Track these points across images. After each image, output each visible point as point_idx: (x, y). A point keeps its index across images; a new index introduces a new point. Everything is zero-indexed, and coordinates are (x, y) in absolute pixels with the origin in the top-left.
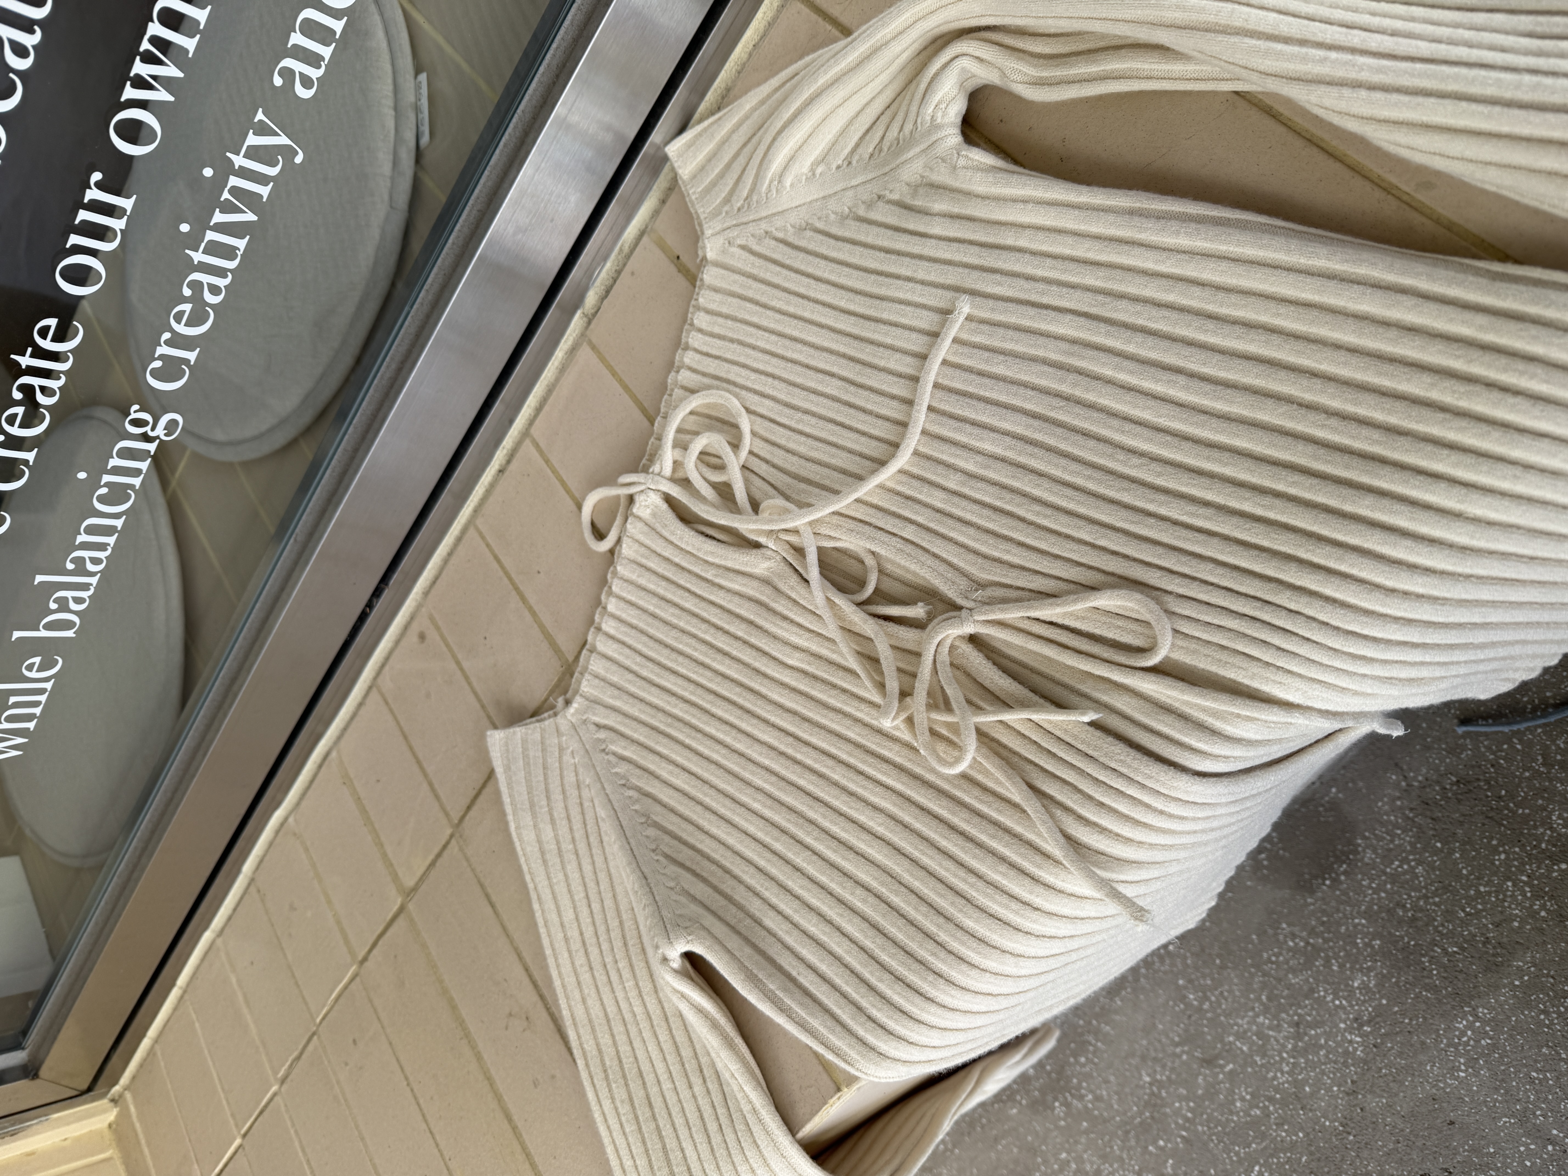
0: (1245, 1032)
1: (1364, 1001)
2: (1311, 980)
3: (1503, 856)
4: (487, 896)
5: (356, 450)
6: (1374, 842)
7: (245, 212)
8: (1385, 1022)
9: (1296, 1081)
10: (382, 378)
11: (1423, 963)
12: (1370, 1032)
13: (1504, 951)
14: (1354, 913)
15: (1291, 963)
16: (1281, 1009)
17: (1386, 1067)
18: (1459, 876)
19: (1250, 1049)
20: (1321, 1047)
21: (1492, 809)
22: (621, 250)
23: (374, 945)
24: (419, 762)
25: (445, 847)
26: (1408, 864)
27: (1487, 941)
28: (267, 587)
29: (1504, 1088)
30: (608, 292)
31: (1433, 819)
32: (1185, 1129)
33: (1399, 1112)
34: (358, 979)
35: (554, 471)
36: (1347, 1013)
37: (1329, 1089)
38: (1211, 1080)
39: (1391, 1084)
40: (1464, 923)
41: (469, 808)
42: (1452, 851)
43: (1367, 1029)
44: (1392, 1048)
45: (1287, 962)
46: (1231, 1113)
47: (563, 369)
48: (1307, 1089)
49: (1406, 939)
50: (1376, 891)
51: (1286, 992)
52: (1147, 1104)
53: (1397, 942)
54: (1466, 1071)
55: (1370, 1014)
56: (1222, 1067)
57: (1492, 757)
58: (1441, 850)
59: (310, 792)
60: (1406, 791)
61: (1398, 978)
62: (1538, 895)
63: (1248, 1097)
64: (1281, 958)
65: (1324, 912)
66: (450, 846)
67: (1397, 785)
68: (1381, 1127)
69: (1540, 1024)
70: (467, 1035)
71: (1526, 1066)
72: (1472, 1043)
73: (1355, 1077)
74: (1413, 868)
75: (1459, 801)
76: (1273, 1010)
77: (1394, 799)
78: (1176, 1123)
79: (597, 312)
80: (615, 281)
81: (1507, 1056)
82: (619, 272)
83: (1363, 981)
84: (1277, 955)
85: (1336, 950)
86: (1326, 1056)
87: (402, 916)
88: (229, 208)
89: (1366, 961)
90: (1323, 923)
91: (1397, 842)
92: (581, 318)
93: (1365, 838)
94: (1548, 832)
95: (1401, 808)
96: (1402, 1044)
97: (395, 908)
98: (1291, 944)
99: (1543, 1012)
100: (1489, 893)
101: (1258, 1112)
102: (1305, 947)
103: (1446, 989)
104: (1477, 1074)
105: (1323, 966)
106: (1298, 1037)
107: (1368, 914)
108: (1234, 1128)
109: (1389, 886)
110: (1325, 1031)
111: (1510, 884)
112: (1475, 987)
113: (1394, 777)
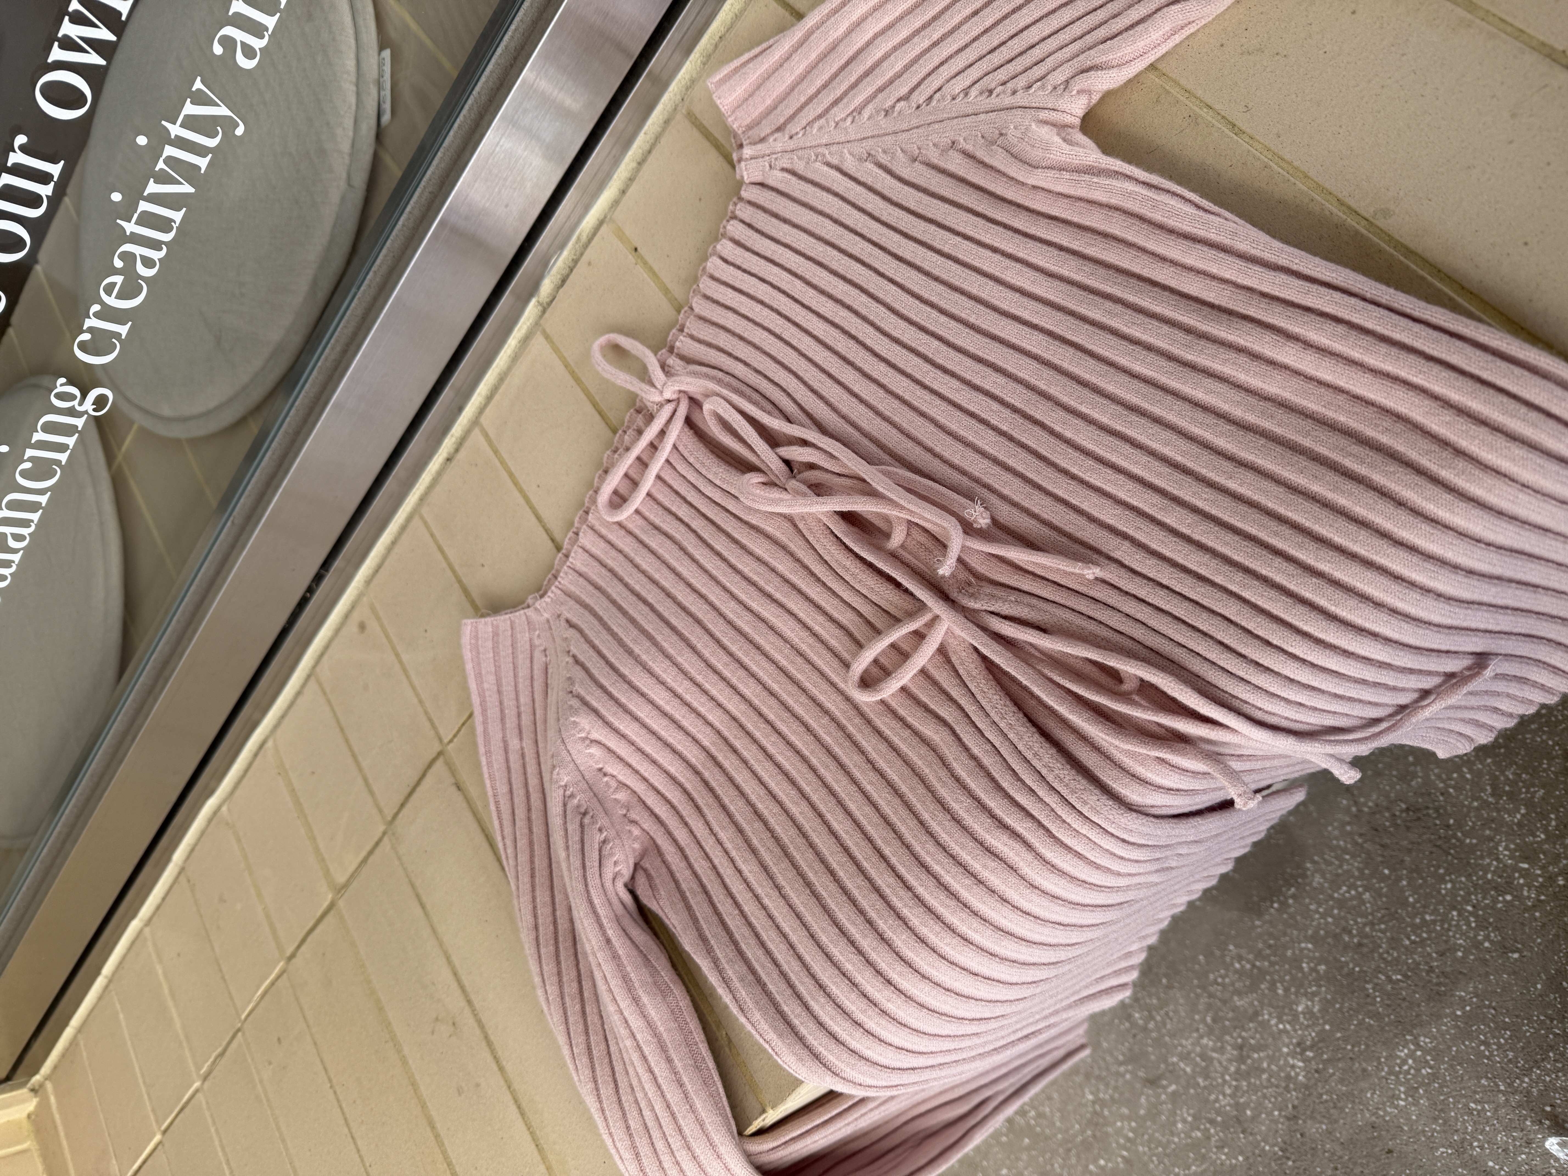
0: (1189, 1053)
1: (1308, 1026)
2: (1256, 1003)
3: (1449, 886)
4: (418, 896)
5: (297, 433)
6: (1323, 866)
7: (181, 183)
8: (1327, 1047)
9: (1237, 1104)
10: (326, 360)
11: (1367, 989)
12: (1313, 1058)
13: (1447, 981)
14: (1301, 937)
15: (1237, 985)
16: (1225, 1031)
17: (1327, 1093)
18: (1405, 904)
19: (1193, 1071)
20: (1263, 1071)
21: (1440, 837)
22: (579, 239)
23: (303, 941)
24: (354, 756)
25: (377, 844)
26: (1356, 890)
27: (1431, 970)
28: (203, 570)
29: (1442, 1118)
30: (564, 281)
31: (1382, 846)
32: (1127, 1150)
33: (1338, 1139)
34: (285, 975)
35: (503, 462)
36: (1291, 1038)
37: (1270, 1114)
38: (1153, 1099)
39: (1332, 1111)
40: (1409, 951)
41: (402, 805)
42: (1400, 879)
43: (1310, 1054)
44: (1334, 1074)
45: (1233, 984)
46: (1172, 1134)
47: (515, 358)
48: (1249, 1112)
49: (1351, 965)
50: (1323, 916)
51: (1231, 1015)
52: (1090, 1122)
53: (1342, 967)
54: (1405, 1100)
55: (1313, 1039)
56: (1165, 1088)
57: (1441, 785)
58: (1389, 877)
59: (244, 781)
60: (1356, 816)
61: (1342, 1004)
62: (1483, 924)
63: (1190, 1119)
64: (1227, 980)
65: (1271, 935)
66: (382, 844)
67: (1347, 810)
68: (1320, 1153)
69: (1480, 1055)
70: (393, 1038)
71: (1465, 1096)
72: (1412, 1071)
73: (1296, 1103)
74: (1361, 894)
75: (1408, 828)
76: (1217, 1032)
77: (1344, 824)
78: (1118, 1143)
79: (552, 301)
80: (571, 270)
81: (1448, 1087)
82: (576, 262)
83: (1307, 1006)
84: (1223, 977)
85: (1282, 973)
86: (1269, 1080)
87: (332, 912)
88: (163, 178)
89: (1310, 986)
90: (1270, 947)
91: (1345, 867)
92: (535, 306)
93: (1314, 862)
94: (1495, 863)
95: (1351, 834)
96: (1344, 1070)
97: (326, 904)
98: (1237, 966)
99: (1483, 1043)
100: (1434, 922)
101: (1199, 1134)
102: (1251, 970)
103: (1389, 1016)
104: (1416, 1103)
105: (1269, 989)
106: (1241, 1059)
107: (1314, 939)
108: (1174, 1150)
109: (1336, 911)
110: (1268, 1056)
111: (1455, 913)
112: (1417, 1016)
113: (1345, 802)
